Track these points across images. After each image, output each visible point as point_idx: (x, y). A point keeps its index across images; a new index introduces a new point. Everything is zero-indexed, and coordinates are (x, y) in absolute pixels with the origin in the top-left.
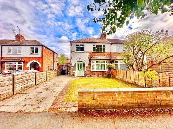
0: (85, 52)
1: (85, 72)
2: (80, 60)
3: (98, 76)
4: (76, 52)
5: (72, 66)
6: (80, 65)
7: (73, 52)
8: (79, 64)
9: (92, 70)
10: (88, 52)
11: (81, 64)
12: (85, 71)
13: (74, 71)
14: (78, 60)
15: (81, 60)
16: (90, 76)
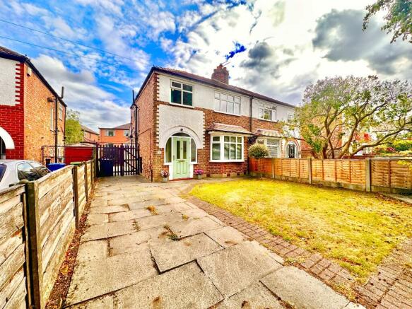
0: (197, 109)
1: (195, 165)
2: (182, 130)
3: (229, 175)
4: (171, 103)
5: (161, 147)
6: (182, 146)
7: (163, 103)
8: (178, 143)
9: (212, 161)
10: (204, 110)
11: (185, 143)
12: (196, 163)
13: (166, 164)
14: (178, 130)
15: (185, 131)
16: (208, 176)
